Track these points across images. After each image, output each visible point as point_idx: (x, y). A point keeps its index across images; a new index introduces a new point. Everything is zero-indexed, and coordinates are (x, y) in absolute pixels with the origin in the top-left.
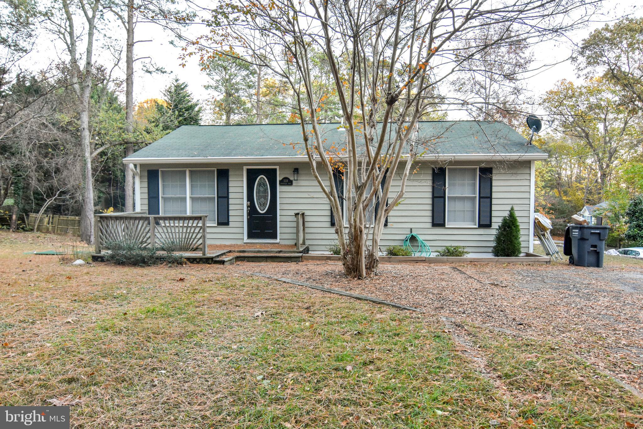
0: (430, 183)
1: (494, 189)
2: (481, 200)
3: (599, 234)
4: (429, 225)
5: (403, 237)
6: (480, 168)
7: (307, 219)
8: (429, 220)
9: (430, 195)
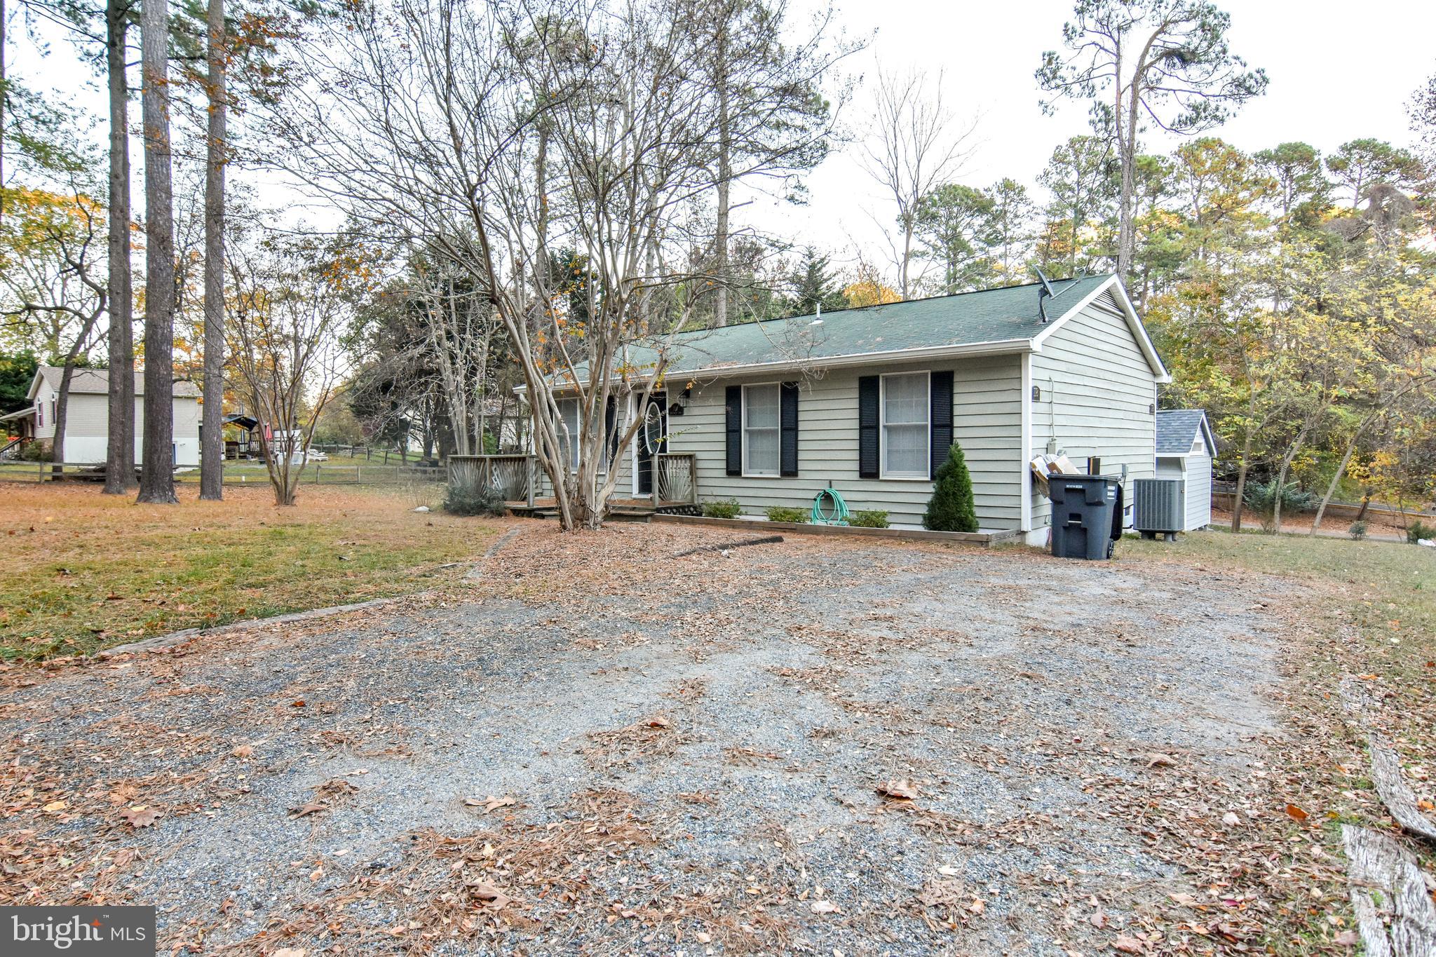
0: (855, 404)
1: (957, 410)
2: (936, 430)
3: (1082, 491)
4: (856, 476)
5: (813, 495)
6: (932, 374)
7: (700, 465)
8: (856, 466)
9: (856, 424)
